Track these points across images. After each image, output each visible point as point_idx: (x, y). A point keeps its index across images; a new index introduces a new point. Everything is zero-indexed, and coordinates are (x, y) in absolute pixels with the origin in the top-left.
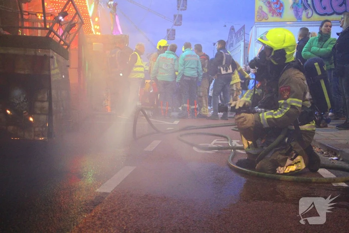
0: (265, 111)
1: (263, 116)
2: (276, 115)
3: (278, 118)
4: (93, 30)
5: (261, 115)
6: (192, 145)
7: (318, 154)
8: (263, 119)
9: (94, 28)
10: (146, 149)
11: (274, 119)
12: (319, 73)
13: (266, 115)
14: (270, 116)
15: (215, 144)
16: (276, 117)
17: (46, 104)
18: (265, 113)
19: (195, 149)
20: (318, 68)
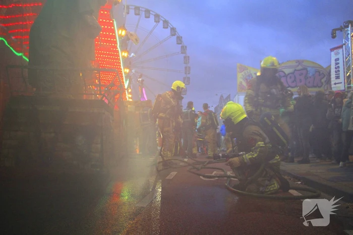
0: (246, 154)
1: (246, 156)
2: (253, 155)
3: (256, 157)
4: (127, 98)
5: (244, 156)
6: (200, 175)
7: (288, 180)
8: (246, 159)
9: (128, 96)
10: (167, 178)
11: (253, 158)
12: (270, 123)
13: (248, 156)
14: (251, 156)
15: (215, 174)
16: (254, 157)
17: (99, 146)
18: (247, 155)
19: (201, 177)
20: (267, 121)
